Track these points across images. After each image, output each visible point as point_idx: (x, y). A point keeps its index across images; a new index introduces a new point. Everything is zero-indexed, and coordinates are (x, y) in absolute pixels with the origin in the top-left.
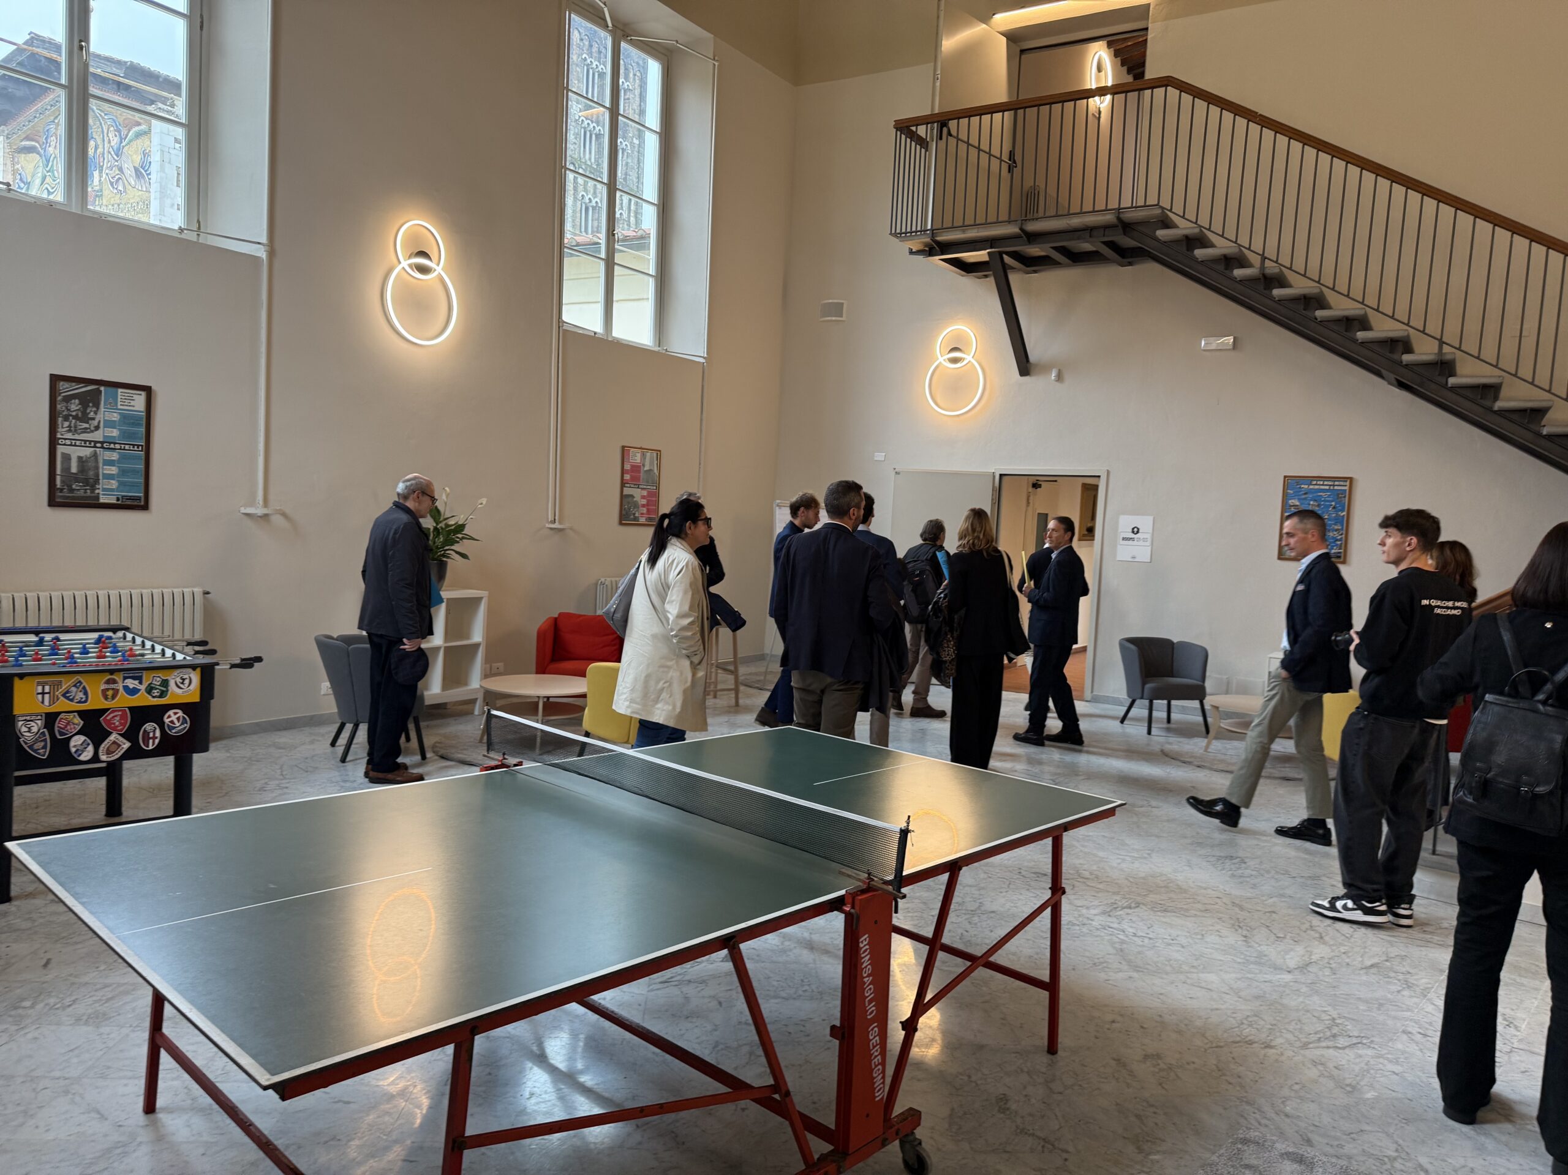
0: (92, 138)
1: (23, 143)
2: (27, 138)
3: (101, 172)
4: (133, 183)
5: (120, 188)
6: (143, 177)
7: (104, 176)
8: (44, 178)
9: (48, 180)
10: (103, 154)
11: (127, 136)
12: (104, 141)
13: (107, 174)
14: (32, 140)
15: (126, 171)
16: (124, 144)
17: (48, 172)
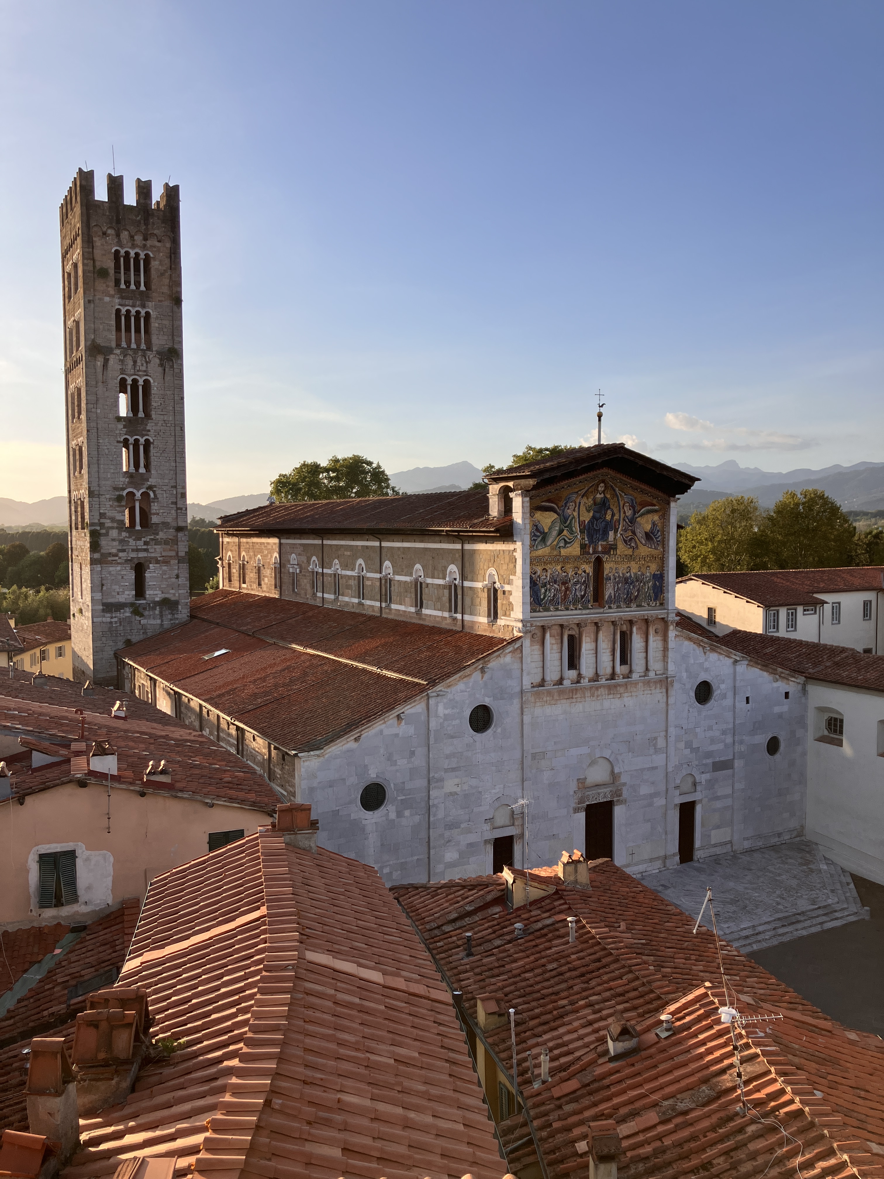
0: (609, 508)
1: (543, 504)
2: (549, 501)
3: (616, 532)
4: (644, 542)
5: (633, 545)
6: (652, 539)
7: (619, 535)
8: (561, 532)
9: (565, 532)
11: (640, 511)
12: (620, 512)
13: (621, 534)
14: (552, 502)
15: (638, 534)
16: (637, 516)
17: (565, 527)
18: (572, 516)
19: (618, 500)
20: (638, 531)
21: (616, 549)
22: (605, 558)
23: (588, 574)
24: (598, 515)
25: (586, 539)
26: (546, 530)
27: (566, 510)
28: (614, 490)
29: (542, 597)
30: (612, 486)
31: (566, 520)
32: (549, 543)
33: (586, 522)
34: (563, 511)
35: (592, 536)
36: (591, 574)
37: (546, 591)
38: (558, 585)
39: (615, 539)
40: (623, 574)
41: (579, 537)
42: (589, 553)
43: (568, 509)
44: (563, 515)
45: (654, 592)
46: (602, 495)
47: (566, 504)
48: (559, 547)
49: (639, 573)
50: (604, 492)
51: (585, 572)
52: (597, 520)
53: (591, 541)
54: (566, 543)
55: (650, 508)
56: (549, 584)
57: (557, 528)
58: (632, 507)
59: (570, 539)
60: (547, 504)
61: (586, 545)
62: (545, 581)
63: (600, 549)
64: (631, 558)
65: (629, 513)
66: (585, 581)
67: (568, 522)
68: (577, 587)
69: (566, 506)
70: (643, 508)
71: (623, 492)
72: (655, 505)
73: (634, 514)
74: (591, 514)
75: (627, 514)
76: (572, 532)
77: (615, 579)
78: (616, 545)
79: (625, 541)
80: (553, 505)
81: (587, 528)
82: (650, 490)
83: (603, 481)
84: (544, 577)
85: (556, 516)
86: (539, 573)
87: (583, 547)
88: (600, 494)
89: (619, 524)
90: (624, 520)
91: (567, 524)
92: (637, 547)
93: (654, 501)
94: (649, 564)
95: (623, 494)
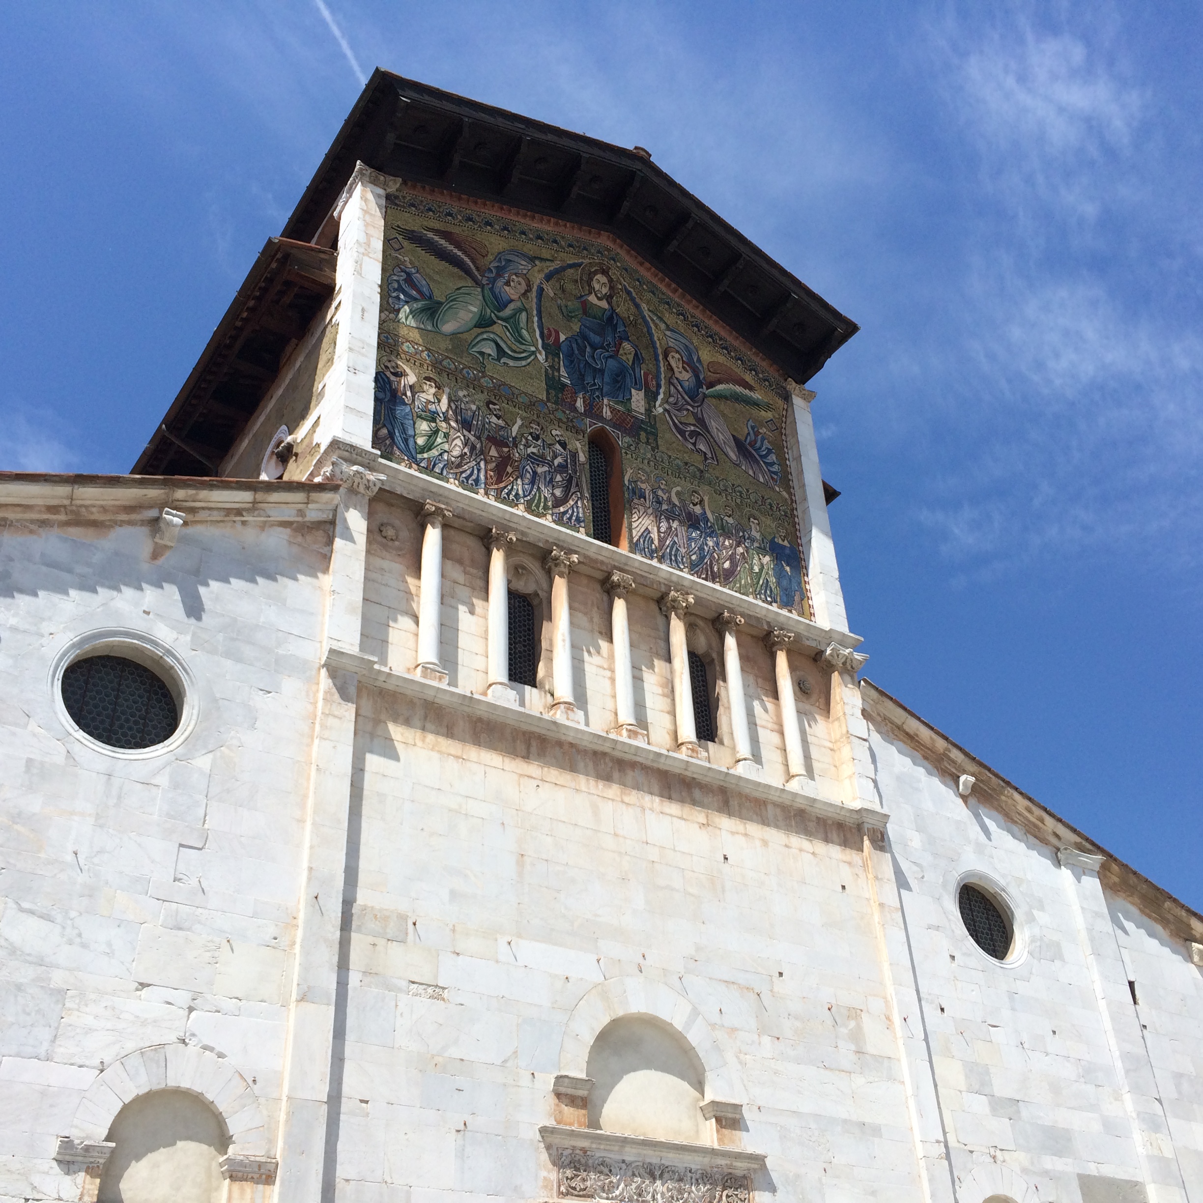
0: (627, 339)
1: (430, 235)
2: (447, 235)
3: (651, 397)
4: (733, 456)
5: (702, 447)
6: (758, 463)
8: (483, 323)
9: (496, 328)
10: (657, 377)
11: (711, 385)
12: (657, 360)
13: (665, 410)
14: (459, 246)
15: (714, 432)
16: (704, 390)
17: (498, 318)
18: (519, 304)
19: (651, 335)
20: (714, 425)
21: (656, 435)
22: (623, 441)
23: (574, 455)
24: (596, 339)
25: (563, 372)
26: (438, 296)
27: (500, 283)
28: (637, 306)
29: (421, 441)
30: (629, 293)
31: (501, 304)
32: (448, 327)
33: (562, 337)
34: (493, 281)
35: (582, 377)
36: (582, 458)
37: (436, 432)
38: (479, 438)
39: (649, 411)
40: (681, 501)
41: (541, 357)
42: (575, 410)
43: (508, 283)
44: (491, 289)
45: (778, 583)
46: (604, 304)
47: (500, 271)
48: (482, 354)
49: (730, 520)
50: (609, 298)
51: (564, 445)
52: (594, 348)
53: (580, 383)
54: (501, 352)
55: (739, 389)
56: (446, 420)
57: (475, 310)
58: (691, 364)
59: (515, 352)
60: (442, 242)
61: (564, 385)
62: (432, 407)
63: (607, 413)
64: (700, 476)
65: (685, 376)
66: (562, 468)
67: (507, 312)
68: (540, 470)
69: (499, 275)
70: (720, 382)
71: (661, 319)
72: (751, 388)
73: (699, 384)
74: (576, 327)
75: (677, 375)
76: (520, 339)
77: (659, 503)
78: (654, 426)
79: (682, 433)
80: (459, 253)
81: (564, 348)
82: (736, 343)
83: (605, 272)
84: (431, 398)
85: (470, 283)
86: (412, 379)
87: (554, 384)
88: (599, 299)
89: (659, 386)
90: (670, 383)
91: (501, 314)
92: (715, 457)
93: (748, 378)
94: (757, 513)
95: (663, 326)
